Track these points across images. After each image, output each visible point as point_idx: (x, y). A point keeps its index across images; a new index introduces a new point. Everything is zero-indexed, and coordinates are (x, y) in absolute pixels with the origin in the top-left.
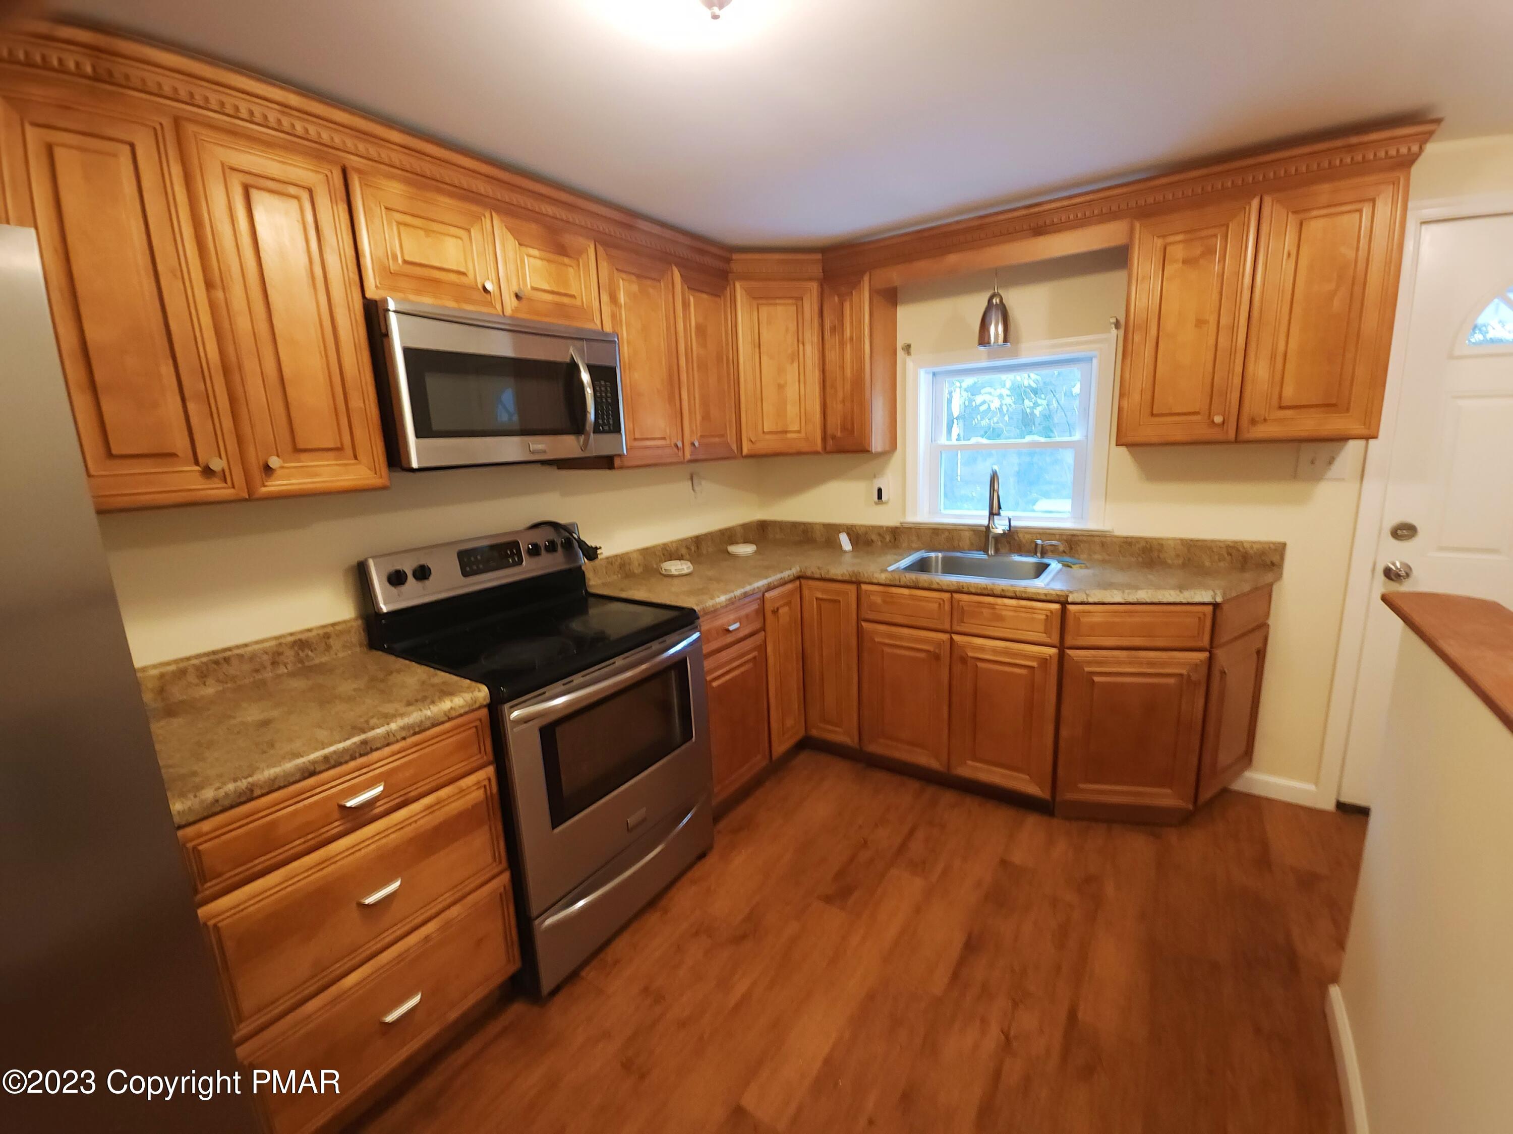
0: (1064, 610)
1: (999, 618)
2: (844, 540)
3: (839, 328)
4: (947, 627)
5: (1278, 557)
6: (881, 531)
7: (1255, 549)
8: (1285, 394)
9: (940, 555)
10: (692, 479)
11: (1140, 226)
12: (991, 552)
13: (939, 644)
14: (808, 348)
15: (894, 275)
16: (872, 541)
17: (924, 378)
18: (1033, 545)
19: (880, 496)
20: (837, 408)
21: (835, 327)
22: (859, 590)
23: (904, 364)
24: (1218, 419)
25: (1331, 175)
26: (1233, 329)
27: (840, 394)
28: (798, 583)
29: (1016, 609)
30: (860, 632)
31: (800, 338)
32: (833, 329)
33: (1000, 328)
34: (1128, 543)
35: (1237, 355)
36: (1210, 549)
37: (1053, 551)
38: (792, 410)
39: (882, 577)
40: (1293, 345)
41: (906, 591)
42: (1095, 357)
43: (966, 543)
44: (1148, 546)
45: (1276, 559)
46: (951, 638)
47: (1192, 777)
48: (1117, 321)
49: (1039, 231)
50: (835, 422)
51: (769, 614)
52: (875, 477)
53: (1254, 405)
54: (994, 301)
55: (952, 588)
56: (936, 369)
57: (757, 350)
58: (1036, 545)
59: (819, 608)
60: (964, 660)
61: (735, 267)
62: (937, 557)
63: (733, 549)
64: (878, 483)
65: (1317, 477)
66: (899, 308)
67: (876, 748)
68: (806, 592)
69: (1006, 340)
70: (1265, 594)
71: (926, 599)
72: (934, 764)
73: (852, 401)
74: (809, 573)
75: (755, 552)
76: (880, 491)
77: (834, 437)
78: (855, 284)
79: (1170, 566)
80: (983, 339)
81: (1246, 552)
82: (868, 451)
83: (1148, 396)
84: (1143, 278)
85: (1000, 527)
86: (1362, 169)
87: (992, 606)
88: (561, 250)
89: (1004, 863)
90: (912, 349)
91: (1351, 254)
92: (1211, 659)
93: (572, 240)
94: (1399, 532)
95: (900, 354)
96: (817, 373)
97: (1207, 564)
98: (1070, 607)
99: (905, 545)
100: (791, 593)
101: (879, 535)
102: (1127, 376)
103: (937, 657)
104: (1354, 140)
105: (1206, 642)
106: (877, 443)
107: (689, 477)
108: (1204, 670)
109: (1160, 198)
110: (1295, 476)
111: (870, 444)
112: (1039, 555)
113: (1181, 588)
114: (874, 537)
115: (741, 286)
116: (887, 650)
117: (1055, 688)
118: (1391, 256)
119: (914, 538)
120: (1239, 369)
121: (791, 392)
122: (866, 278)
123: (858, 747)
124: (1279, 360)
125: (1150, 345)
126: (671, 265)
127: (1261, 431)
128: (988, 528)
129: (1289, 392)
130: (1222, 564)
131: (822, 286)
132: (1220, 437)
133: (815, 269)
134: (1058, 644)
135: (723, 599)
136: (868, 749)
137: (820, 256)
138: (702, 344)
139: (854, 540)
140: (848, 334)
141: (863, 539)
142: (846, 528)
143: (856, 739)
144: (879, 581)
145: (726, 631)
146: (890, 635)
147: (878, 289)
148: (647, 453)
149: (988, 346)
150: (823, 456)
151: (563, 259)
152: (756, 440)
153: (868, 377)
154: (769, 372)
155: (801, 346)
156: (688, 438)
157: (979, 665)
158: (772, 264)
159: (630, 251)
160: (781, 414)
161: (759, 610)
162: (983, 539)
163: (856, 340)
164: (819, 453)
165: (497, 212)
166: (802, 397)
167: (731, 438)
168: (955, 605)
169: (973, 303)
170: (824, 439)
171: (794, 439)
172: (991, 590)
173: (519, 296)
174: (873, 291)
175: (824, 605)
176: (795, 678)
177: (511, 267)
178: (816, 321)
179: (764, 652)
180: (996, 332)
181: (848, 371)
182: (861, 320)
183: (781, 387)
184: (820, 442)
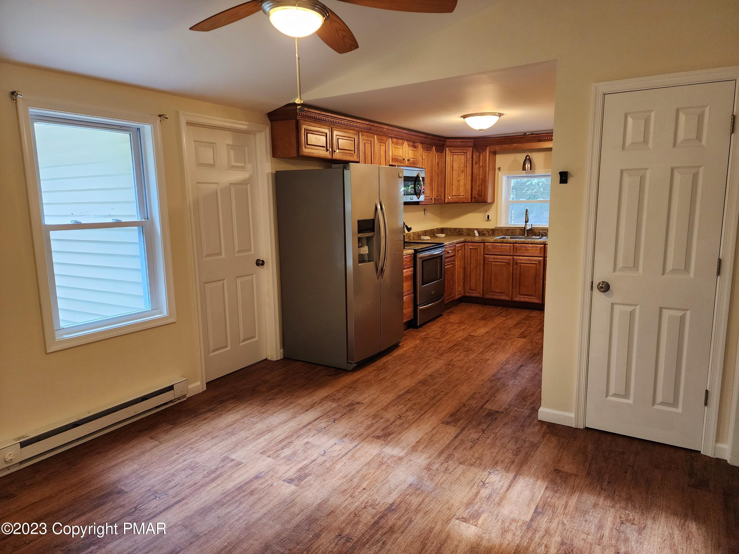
0: (545, 246)
1: (527, 250)
2: (476, 232)
3: (478, 162)
4: (512, 254)
6: (488, 230)
12: (526, 235)
13: (510, 259)
14: (468, 169)
15: (497, 148)
16: (485, 233)
17: (504, 178)
19: (488, 218)
20: (476, 188)
22: (484, 245)
23: (498, 173)
27: (478, 184)
28: (464, 243)
29: (532, 247)
30: (484, 259)
31: (466, 166)
32: (476, 163)
33: (529, 165)
37: (545, 235)
38: (462, 189)
39: (493, 241)
41: (499, 244)
43: (518, 232)
46: (513, 257)
49: (540, 141)
50: (475, 193)
51: (457, 251)
52: (486, 212)
54: (527, 158)
55: (514, 242)
56: (508, 176)
57: (452, 169)
58: (540, 233)
59: (471, 251)
60: (517, 264)
61: (447, 143)
62: (508, 236)
63: (437, 235)
64: (487, 214)
66: (497, 155)
67: (488, 296)
68: (466, 246)
69: (530, 170)
71: (506, 246)
72: (507, 298)
73: (482, 186)
74: (467, 241)
75: (445, 236)
76: (488, 216)
77: (475, 198)
78: (485, 150)
80: (524, 169)
82: (487, 202)
85: (528, 227)
87: (525, 247)
88: (415, 147)
90: (501, 169)
93: (416, 144)
95: (497, 170)
96: (470, 176)
99: (496, 233)
100: (462, 246)
103: (509, 264)
106: (489, 201)
107: (423, 210)
111: (487, 200)
112: (540, 235)
115: (448, 149)
116: (493, 263)
117: (543, 269)
119: (500, 232)
121: (462, 183)
122: (488, 148)
123: (482, 297)
126: (433, 146)
128: (525, 227)
131: (473, 149)
133: (471, 144)
134: (543, 256)
135: (448, 243)
136: (486, 297)
137: (473, 140)
138: (438, 168)
139: (479, 233)
140: (481, 164)
141: (482, 232)
142: (477, 230)
143: (482, 295)
144: (490, 242)
145: (448, 252)
146: (494, 259)
147: (491, 151)
148: (426, 200)
149: (525, 170)
150: (471, 204)
151: (415, 149)
152: (449, 198)
153: (487, 178)
154: (455, 176)
155: (466, 168)
156: (434, 197)
157: (521, 265)
158: (458, 142)
159: (425, 144)
160: (458, 189)
161: (455, 249)
162: (524, 231)
163: (484, 167)
164: (469, 203)
165: (406, 141)
166: (465, 185)
167: (443, 197)
168: (514, 247)
169: (521, 157)
170: (471, 198)
171: (462, 198)
172: (525, 242)
173: (408, 160)
174: (490, 152)
175: (472, 250)
176: (462, 274)
177: (407, 153)
178: (471, 160)
179: (455, 263)
180: (528, 166)
181: (481, 177)
182: (485, 161)
183: (458, 181)
184: (470, 199)
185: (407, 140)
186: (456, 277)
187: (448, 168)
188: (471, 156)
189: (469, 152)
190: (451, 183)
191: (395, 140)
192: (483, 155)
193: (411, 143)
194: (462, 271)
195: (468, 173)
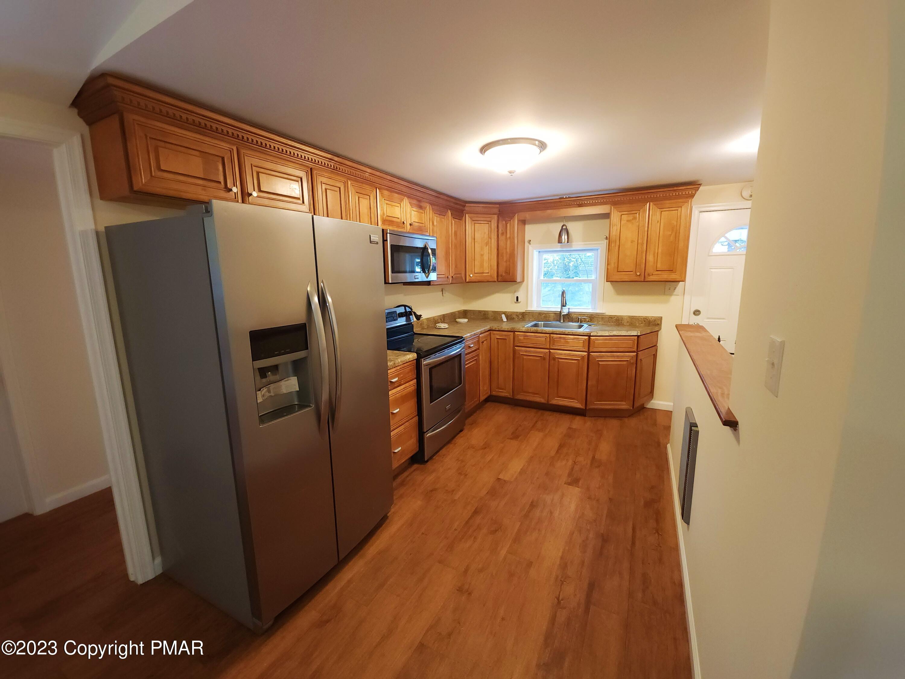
0: (589, 339)
1: (568, 343)
2: (504, 317)
3: (505, 233)
4: (548, 347)
5: (660, 322)
7: (653, 319)
8: (658, 266)
9: (542, 323)
10: (442, 291)
11: (614, 208)
12: (562, 321)
13: (545, 353)
14: (493, 241)
15: (527, 215)
16: (514, 318)
17: (536, 253)
18: (577, 319)
19: (517, 300)
20: (503, 264)
21: (503, 233)
22: (514, 334)
23: (528, 247)
24: (638, 274)
25: (670, 198)
26: (642, 244)
27: (505, 260)
28: (489, 332)
29: (573, 339)
30: (514, 351)
31: (490, 237)
32: (503, 234)
34: (611, 317)
35: (644, 253)
36: (638, 319)
37: (585, 321)
38: (486, 265)
39: (523, 329)
40: (660, 250)
41: (532, 334)
42: (599, 249)
43: (552, 318)
44: (618, 318)
45: (659, 323)
46: (550, 351)
47: (632, 397)
48: (607, 237)
49: (580, 206)
50: (502, 269)
51: (481, 343)
52: (515, 292)
53: (650, 269)
54: (564, 228)
55: (549, 332)
56: (540, 250)
57: (473, 240)
58: (579, 318)
60: (554, 359)
61: (466, 208)
62: (541, 323)
63: (458, 320)
64: (517, 294)
65: (671, 295)
66: (526, 226)
67: (520, 397)
68: (492, 336)
69: (568, 242)
70: (656, 333)
71: (540, 337)
72: (542, 400)
73: (510, 262)
74: (494, 329)
75: (468, 322)
76: (517, 297)
77: (501, 276)
78: (512, 217)
79: (625, 325)
80: (560, 241)
81: (650, 320)
82: (515, 281)
83: (616, 265)
84: (614, 226)
85: (565, 311)
86: (678, 197)
87: (564, 338)
88: (421, 207)
89: (570, 428)
90: (531, 242)
91: (675, 223)
92: (637, 355)
93: (423, 204)
94: (696, 313)
95: (526, 244)
96: (496, 250)
97: (637, 325)
98: (591, 337)
99: (527, 319)
100: (488, 335)
101: (516, 315)
102: (609, 257)
103: (544, 359)
104: (675, 188)
105: (635, 349)
106: (519, 279)
107: (440, 291)
108: (635, 359)
109: (619, 199)
110: (664, 294)
111: (516, 279)
112: (580, 322)
113: (627, 331)
114: (514, 316)
115: (468, 216)
116: (525, 357)
117: (586, 366)
118: (686, 226)
119: (531, 317)
120: (644, 258)
121: (486, 257)
122: (516, 215)
123: (512, 397)
124: (656, 255)
125: (617, 248)
126: (448, 209)
127: (652, 278)
128: (560, 312)
129: (659, 265)
130: (642, 325)
131: (498, 217)
132: (640, 279)
133: (496, 211)
134: (587, 351)
135: (469, 335)
136: (516, 398)
137: (498, 206)
138: (456, 239)
139: (507, 317)
140: (508, 236)
141: (510, 317)
142: (504, 313)
143: (512, 394)
144: (521, 331)
145: (470, 347)
146: (526, 351)
147: (521, 219)
148: (440, 280)
149: (562, 243)
150: (497, 283)
151: (421, 211)
152: (471, 276)
153: (516, 253)
154: (477, 249)
155: (490, 240)
156: (451, 275)
157: (560, 360)
158: (479, 208)
159: (437, 206)
160: (482, 266)
161: (478, 341)
162: (559, 316)
163: (512, 238)
164: (495, 282)
165: (407, 197)
166: (490, 260)
167: (463, 276)
168: (551, 339)
169: (556, 227)
170: (498, 276)
171: (486, 276)
172: (565, 332)
173: (410, 225)
174: (518, 221)
175: (499, 341)
176: (487, 370)
177: (409, 215)
178: (496, 230)
179: (479, 358)
180: (565, 238)
181: (508, 250)
182: (514, 231)
183: (482, 255)
184: (496, 277)
185: (409, 197)
186: (481, 375)
187: (469, 240)
188: (496, 225)
189: (493, 220)
190: (473, 258)
191: (386, 193)
192: (510, 224)
193: (415, 202)
194: (487, 365)
195: (493, 246)
